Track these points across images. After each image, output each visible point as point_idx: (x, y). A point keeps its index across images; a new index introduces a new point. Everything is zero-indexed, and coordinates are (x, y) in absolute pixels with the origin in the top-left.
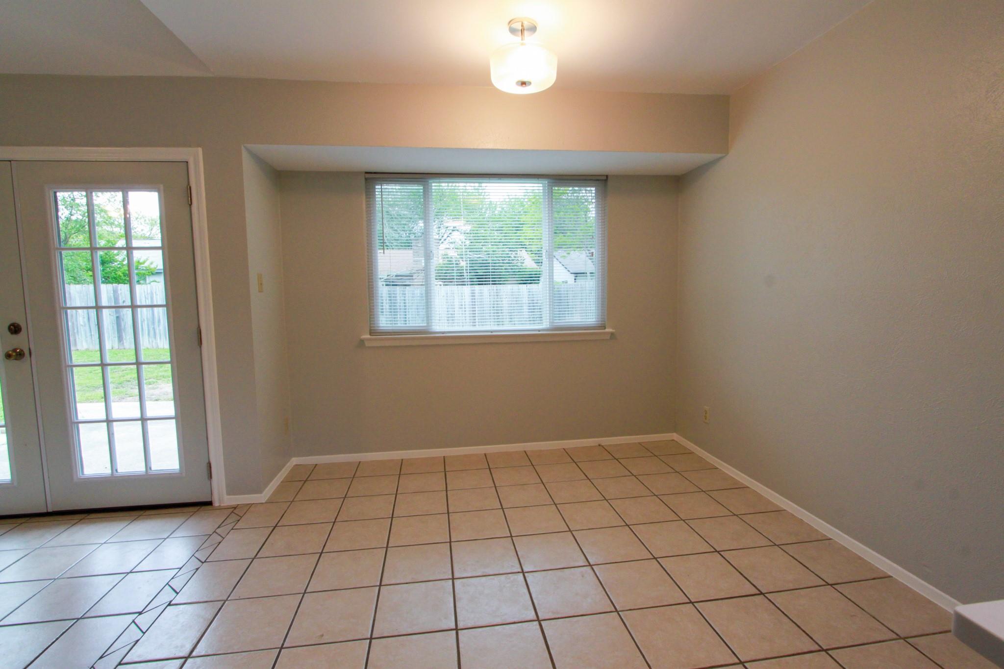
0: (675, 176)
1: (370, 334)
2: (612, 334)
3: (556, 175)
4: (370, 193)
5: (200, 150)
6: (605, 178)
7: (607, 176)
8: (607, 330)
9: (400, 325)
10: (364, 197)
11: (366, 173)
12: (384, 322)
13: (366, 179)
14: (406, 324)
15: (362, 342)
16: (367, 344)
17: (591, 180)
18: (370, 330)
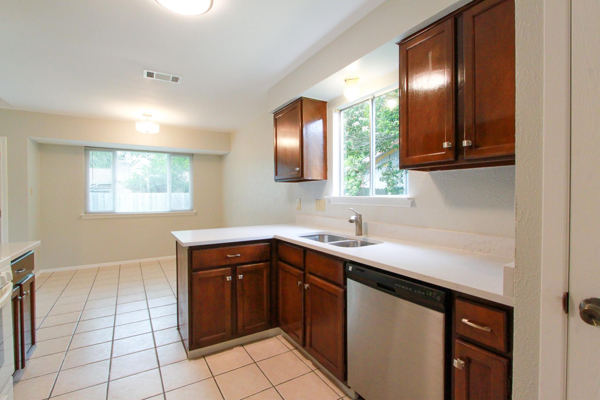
0: (220, 155)
1: (85, 214)
2: (196, 213)
3: (173, 153)
4: (87, 155)
5: (6, 137)
6: (192, 154)
7: (193, 154)
8: (194, 211)
9: (101, 209)
10: (84, 157)
11: (85, 147)
12: (92, 208)
13: (85, 149)
14: (104, 209)
15: (81, 217)
16: (83, 218)
17: (187, 155)
18: (85, 212)
